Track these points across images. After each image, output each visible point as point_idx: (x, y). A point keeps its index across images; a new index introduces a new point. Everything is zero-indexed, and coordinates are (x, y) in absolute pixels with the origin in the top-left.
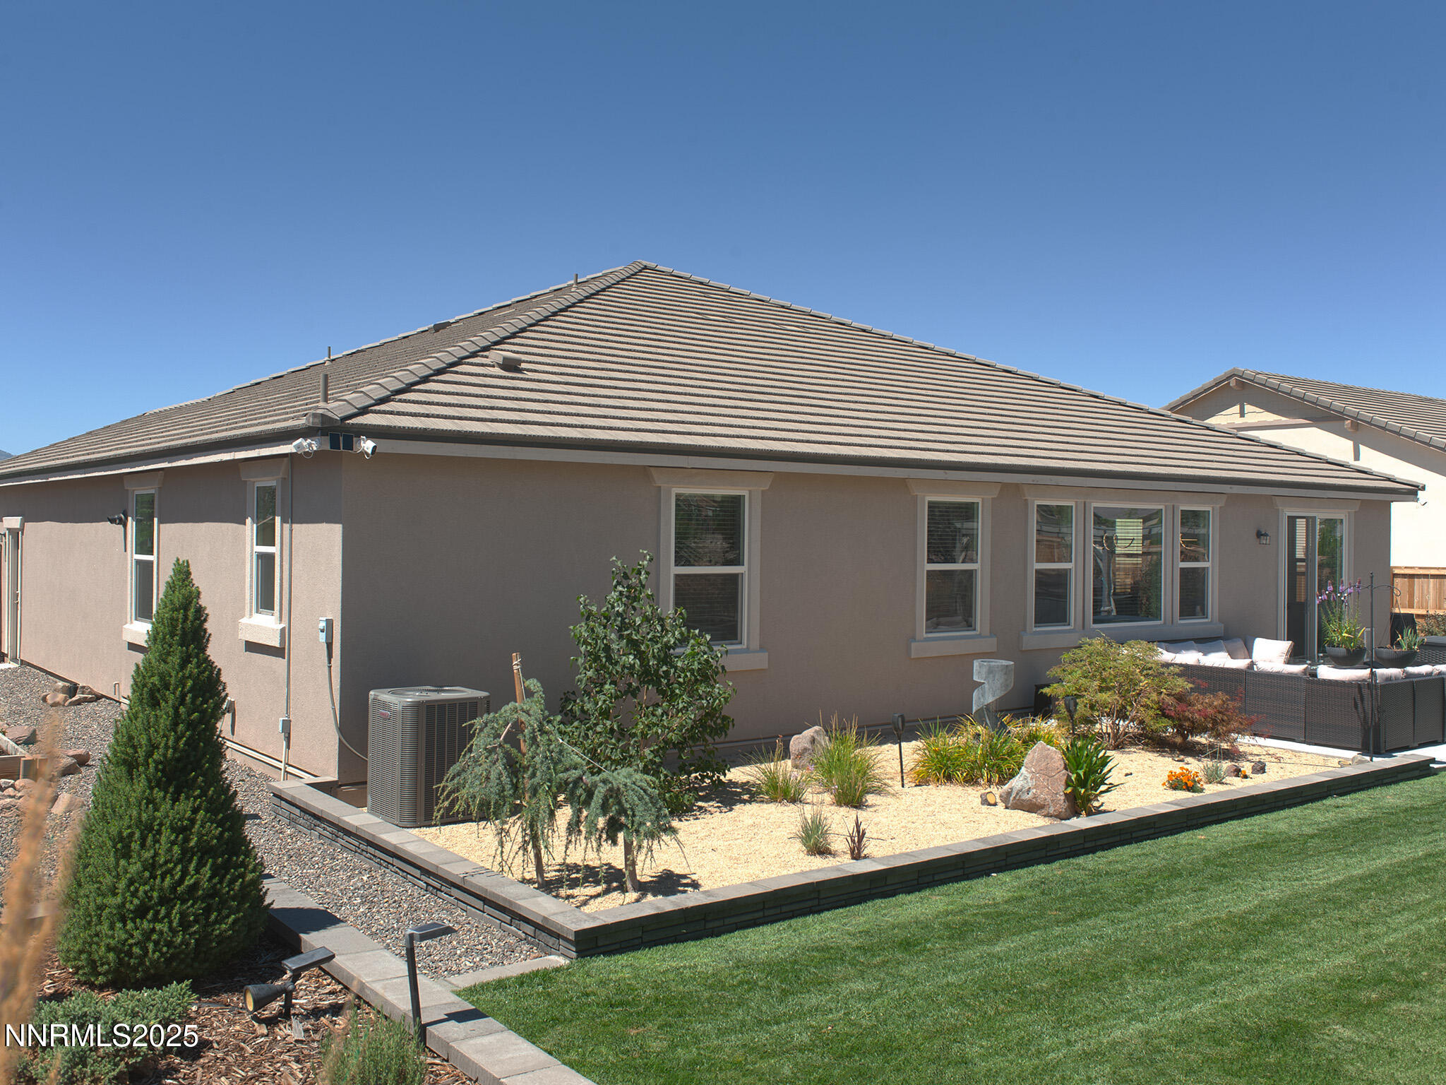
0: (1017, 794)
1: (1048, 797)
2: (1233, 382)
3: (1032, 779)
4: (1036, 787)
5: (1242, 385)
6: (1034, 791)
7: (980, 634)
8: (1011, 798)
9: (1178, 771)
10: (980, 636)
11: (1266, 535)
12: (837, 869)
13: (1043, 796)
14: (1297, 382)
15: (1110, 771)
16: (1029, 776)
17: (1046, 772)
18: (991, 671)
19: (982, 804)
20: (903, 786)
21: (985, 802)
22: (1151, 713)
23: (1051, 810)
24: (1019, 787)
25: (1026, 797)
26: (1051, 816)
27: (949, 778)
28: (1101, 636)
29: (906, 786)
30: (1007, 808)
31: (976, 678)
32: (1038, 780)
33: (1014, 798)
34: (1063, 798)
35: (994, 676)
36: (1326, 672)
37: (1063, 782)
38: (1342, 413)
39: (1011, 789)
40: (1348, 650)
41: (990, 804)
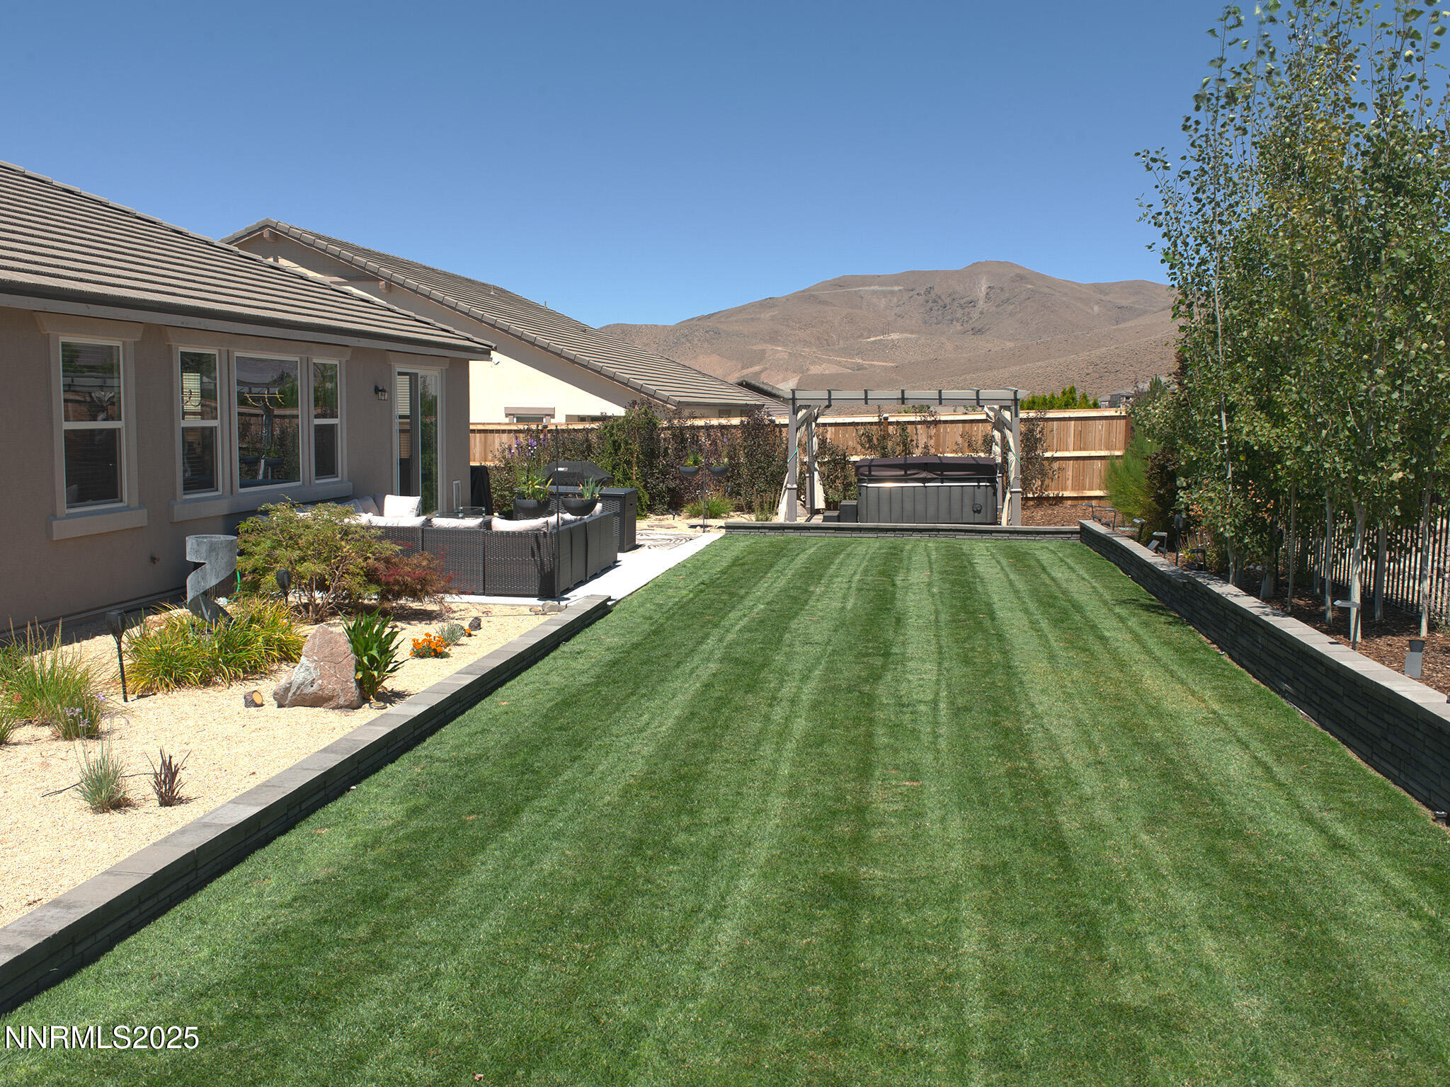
0: (298, 688)
1: (338, 687)
2: (266, 233)
3: (315, 669)
4: (321, 677)
5: (275, 237)
6: (320, 682)
7: (128, 506)
8: (290, 694)
9: (421, 638)
10: (128, 508)
11: (383, 391)
12: (201, 825)
13: (331, 686)
14: (329, 240)
15: (397, 647)
16: (312, 665)
17: (332, 659)
18: (213, 548)
19: (247, 706)
20: (126, 700)
21: (250, 702)
22: (358, 579)
23: (342, 701)
24: (300, 680)
25: (310, 690)
26: (341, 708)
27: (179, 682)
28: (286, 501)
29: (129, 699)
30: (280, 706)
31: (190, 558)
32: (322, 668)
33: (294, 693)
34: (354, 685)
35: (218, 554)
36: (499, 524)
37: (353, 668)
38: (376, 274)
39: (291, 683)
40: (538, 501)
41: (257, 706)
